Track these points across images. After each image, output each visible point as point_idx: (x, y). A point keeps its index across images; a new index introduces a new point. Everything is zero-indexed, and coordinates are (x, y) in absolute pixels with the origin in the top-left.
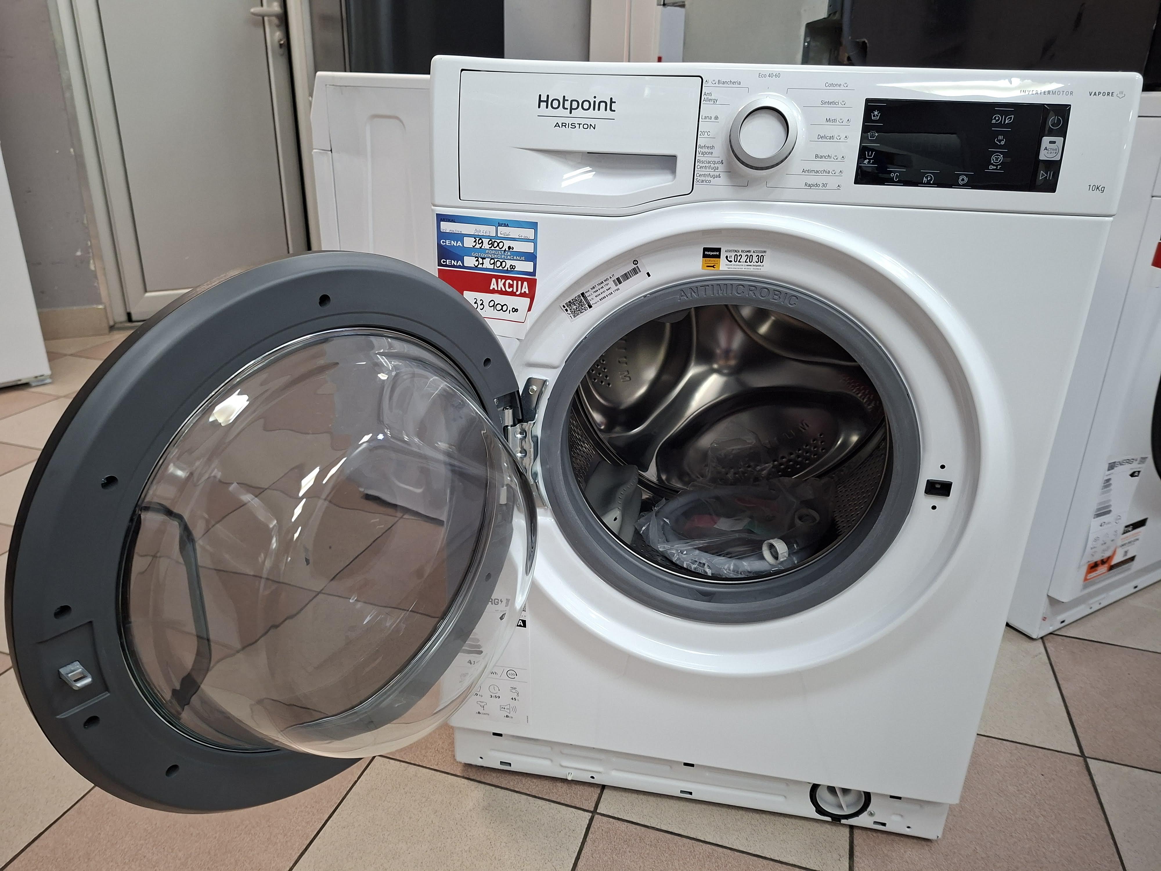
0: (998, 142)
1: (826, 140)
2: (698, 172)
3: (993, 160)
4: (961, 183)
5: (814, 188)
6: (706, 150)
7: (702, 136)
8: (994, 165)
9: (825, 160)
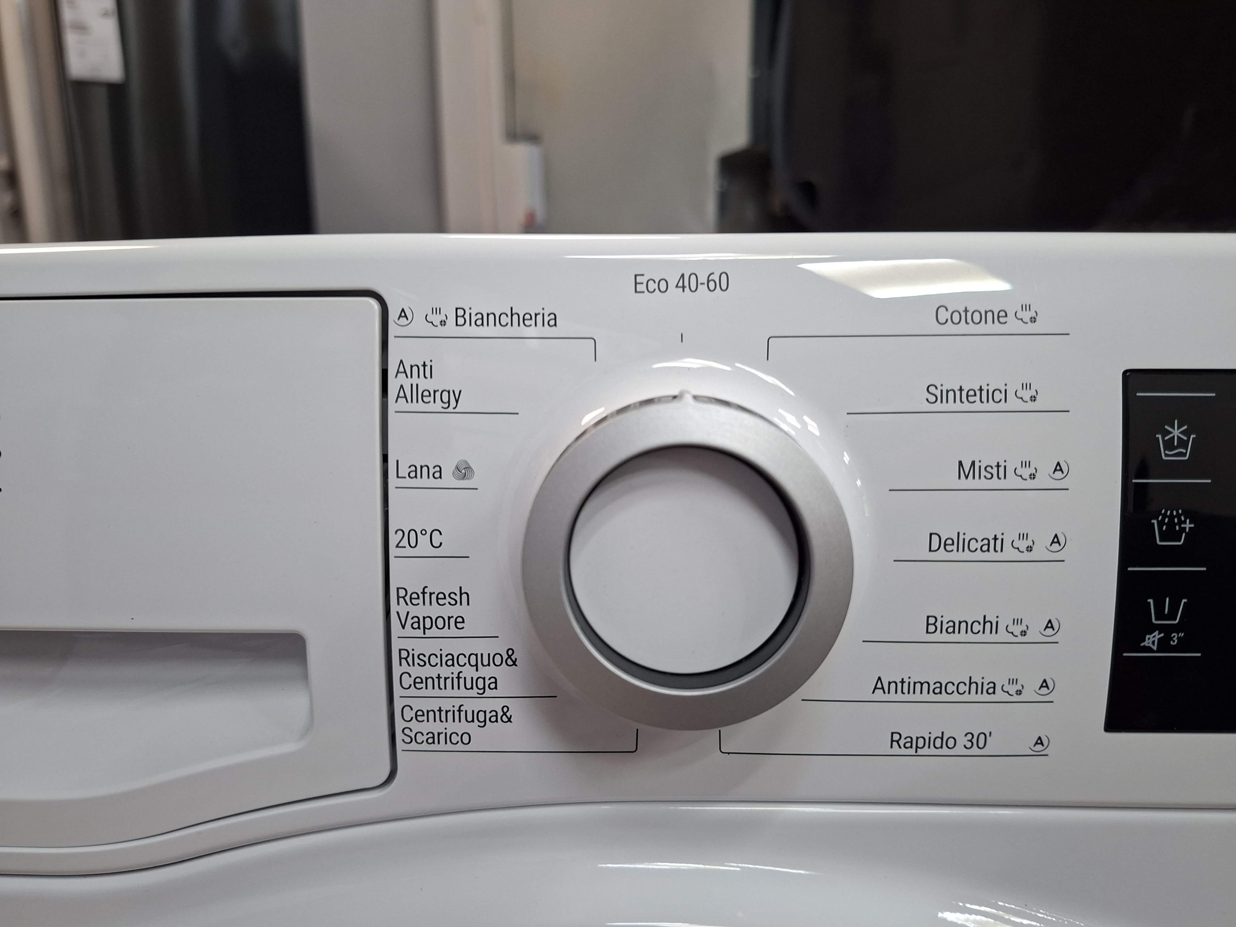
1: (967, 555)
2: (409, 702)
5: (933, 751)
6: (434, 611)
7: (408, 551)
9: (970, 637)
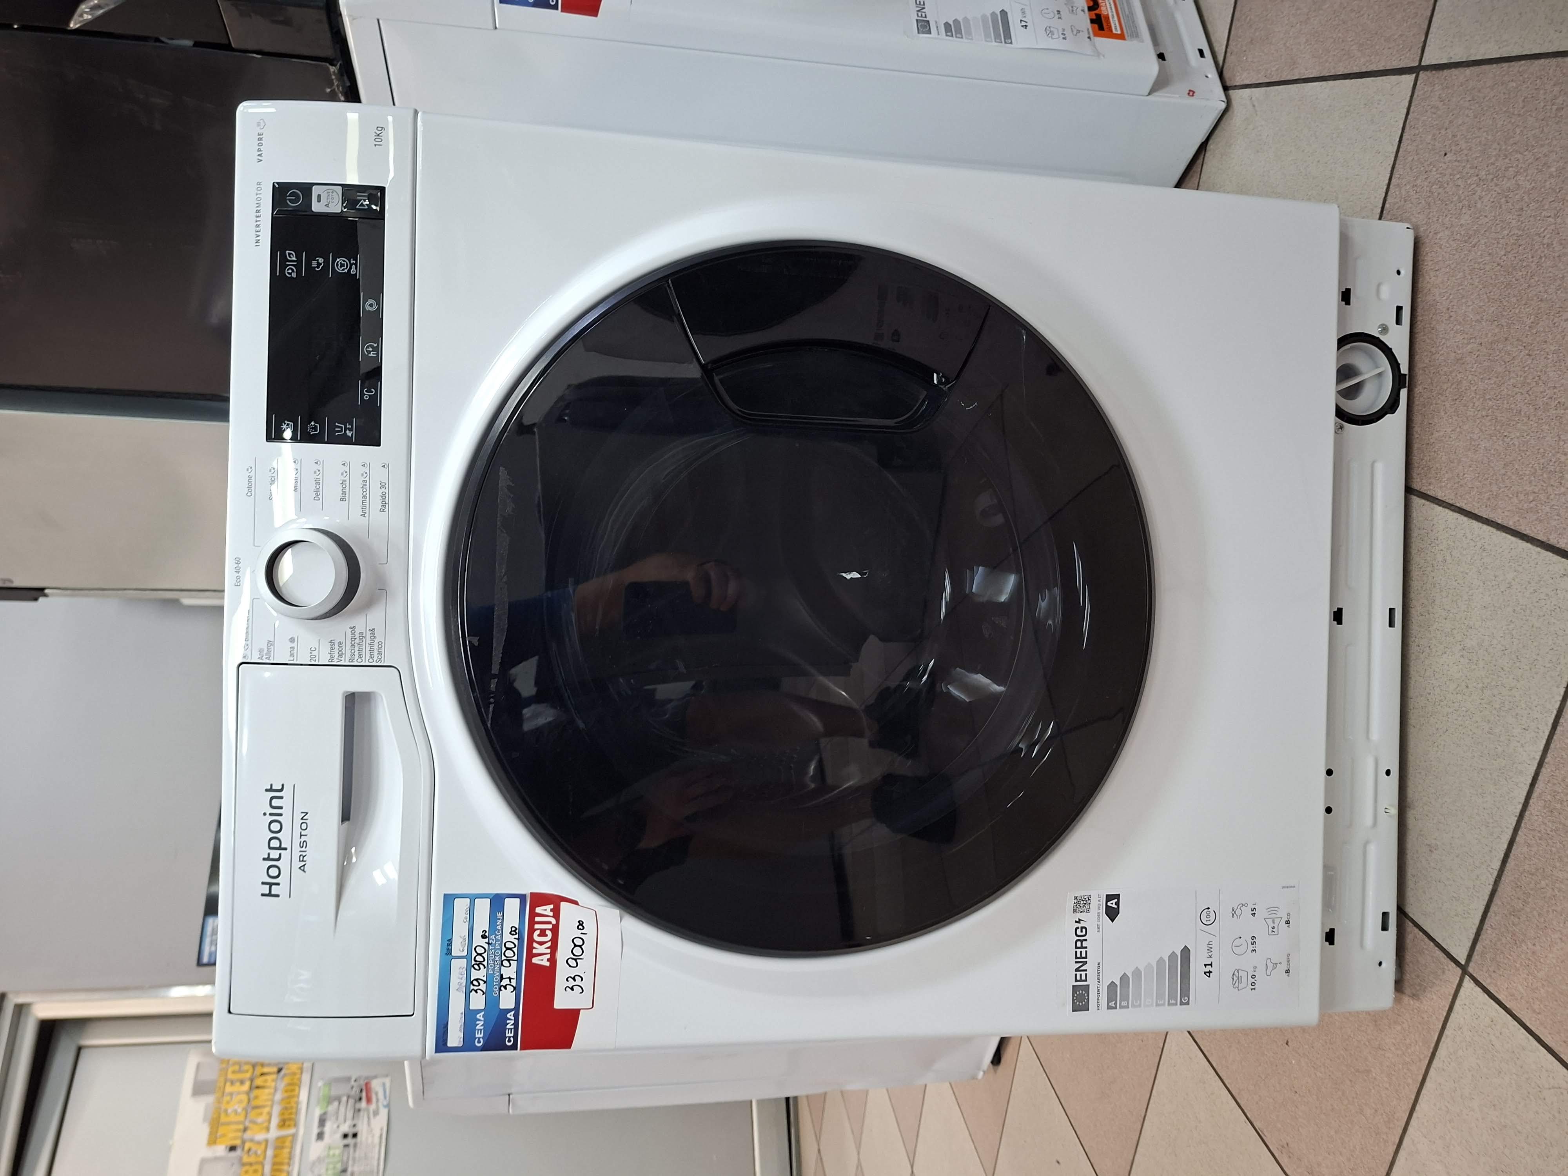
0: (321, 266)
1: (321, 489)
2: (367, 660)
3: (343, 270)
4: (375, 307)
5: (387, 499)
7: (317, 658)
8: (351, 268)
9: (347, 488)
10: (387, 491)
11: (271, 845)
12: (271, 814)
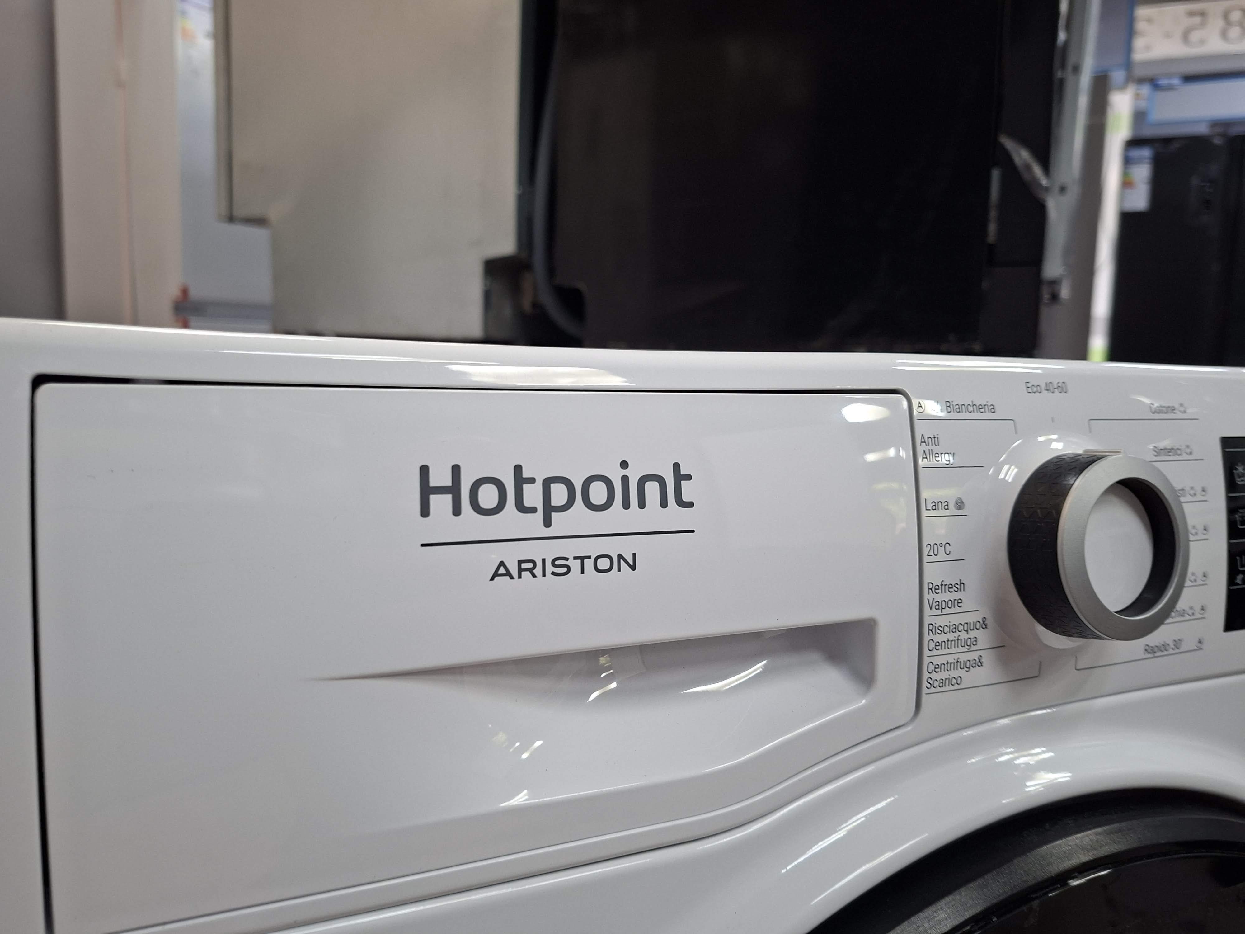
2: (931, 659)
6: (947, 596)
7: (934, 558)
10: (1171, 651)
11: (553, 486)
12: (625, 480)
